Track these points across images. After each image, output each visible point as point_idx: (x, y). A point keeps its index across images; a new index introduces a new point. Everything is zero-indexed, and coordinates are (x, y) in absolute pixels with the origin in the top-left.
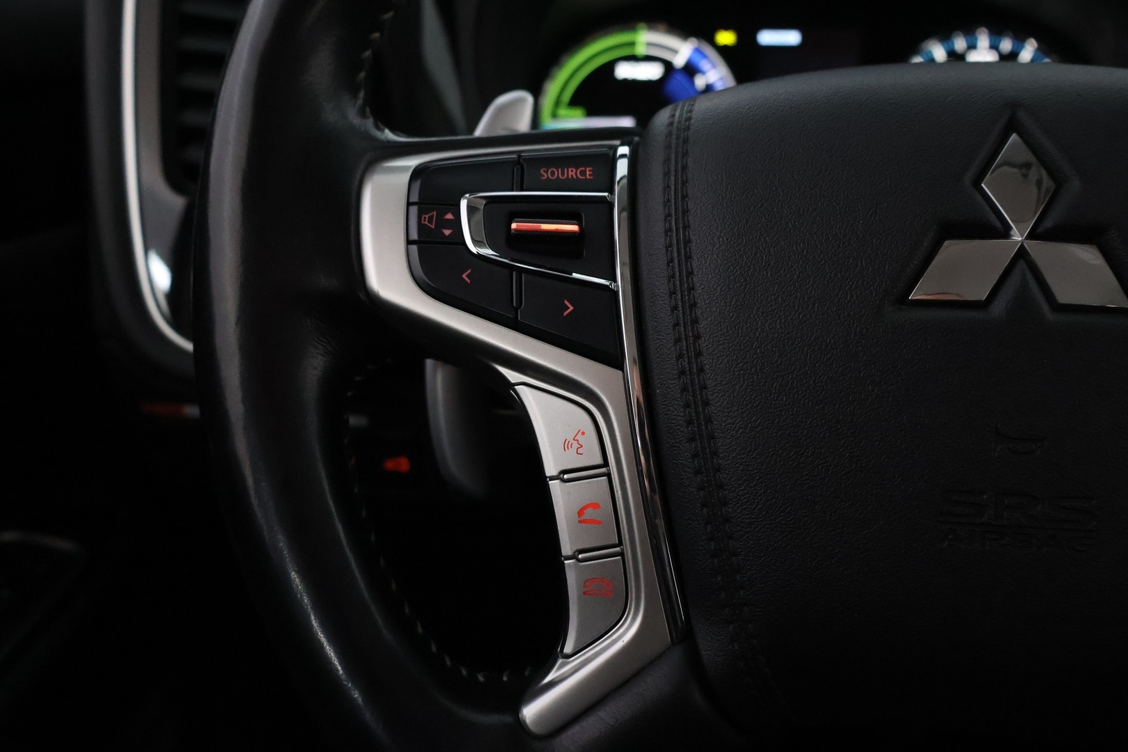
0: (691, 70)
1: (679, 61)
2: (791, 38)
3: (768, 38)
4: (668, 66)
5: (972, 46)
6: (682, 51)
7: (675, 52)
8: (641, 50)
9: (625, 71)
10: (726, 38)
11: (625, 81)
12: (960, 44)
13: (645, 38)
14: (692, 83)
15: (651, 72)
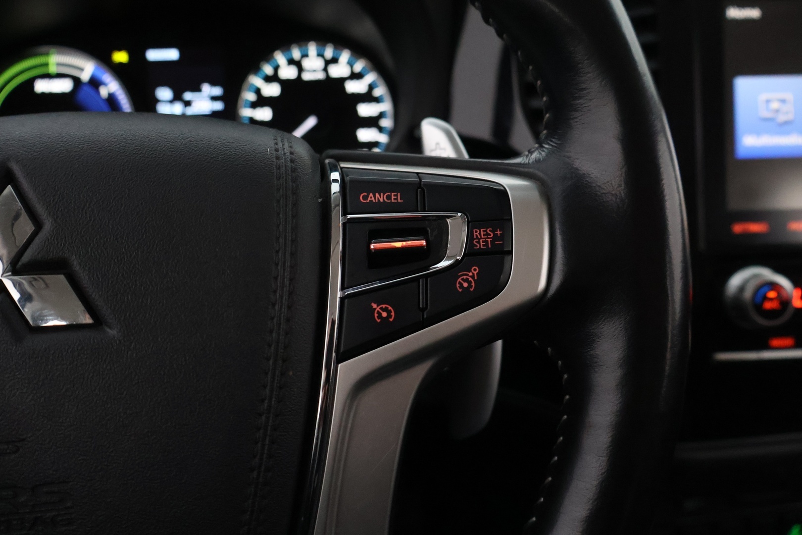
0: (95, 83)
1: (85, 76)
2: (172, 54)
3: (154, 55)
4: (77, 81)
5: (305, 55)
6: (87, 68)
7: (82, 70)
8: (53, 69)
9: (42, 86)
10: (121, 57)
11: (43, 94)
12: (296, 54)
13: (56, 60)
14: (98, 92)
15: (63, 86)
